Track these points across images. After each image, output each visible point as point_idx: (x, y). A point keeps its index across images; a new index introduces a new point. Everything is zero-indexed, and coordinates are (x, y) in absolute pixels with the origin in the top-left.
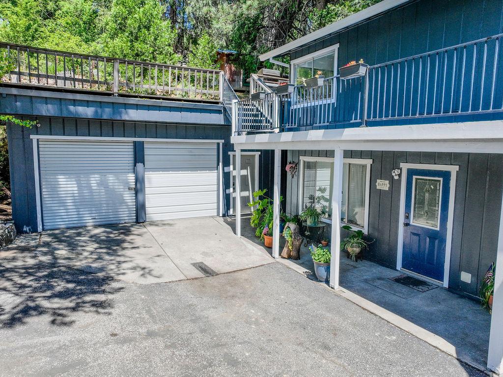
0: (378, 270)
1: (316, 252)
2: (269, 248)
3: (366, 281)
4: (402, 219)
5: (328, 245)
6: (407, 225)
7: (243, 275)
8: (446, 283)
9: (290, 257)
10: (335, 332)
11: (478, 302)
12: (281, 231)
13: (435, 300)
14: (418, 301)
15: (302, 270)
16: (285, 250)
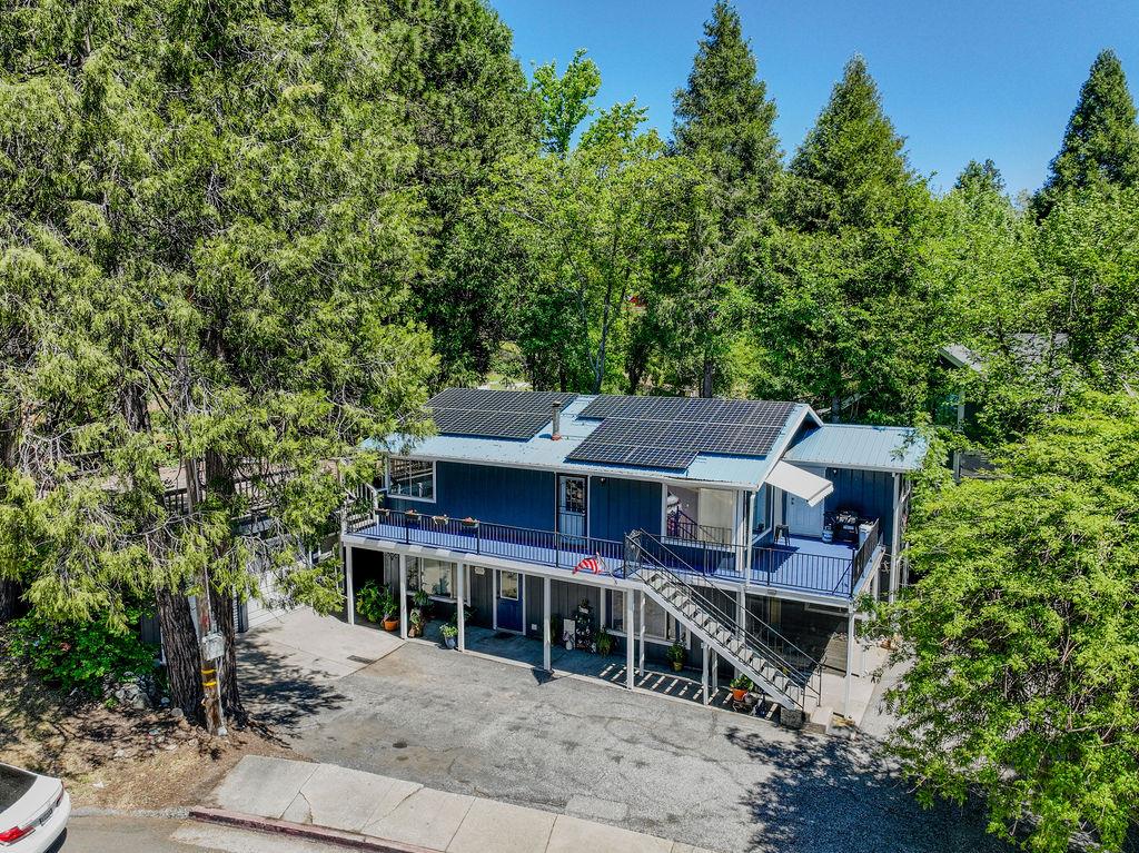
0: (482, 632)
1: (447, 630)
2: (396, 631)
3: (478, 642)
4: (495, 595)
5: (455, 624)
6: (498, 598)
7: (394, 657)
8: (524, 633)
9: (416, 636)
10: (476, 673)
11: (537, 639)
12: (409, 617)
13: (520, 644)
14: (511, 648)
15: (433, 644)
16: (412, 631)
